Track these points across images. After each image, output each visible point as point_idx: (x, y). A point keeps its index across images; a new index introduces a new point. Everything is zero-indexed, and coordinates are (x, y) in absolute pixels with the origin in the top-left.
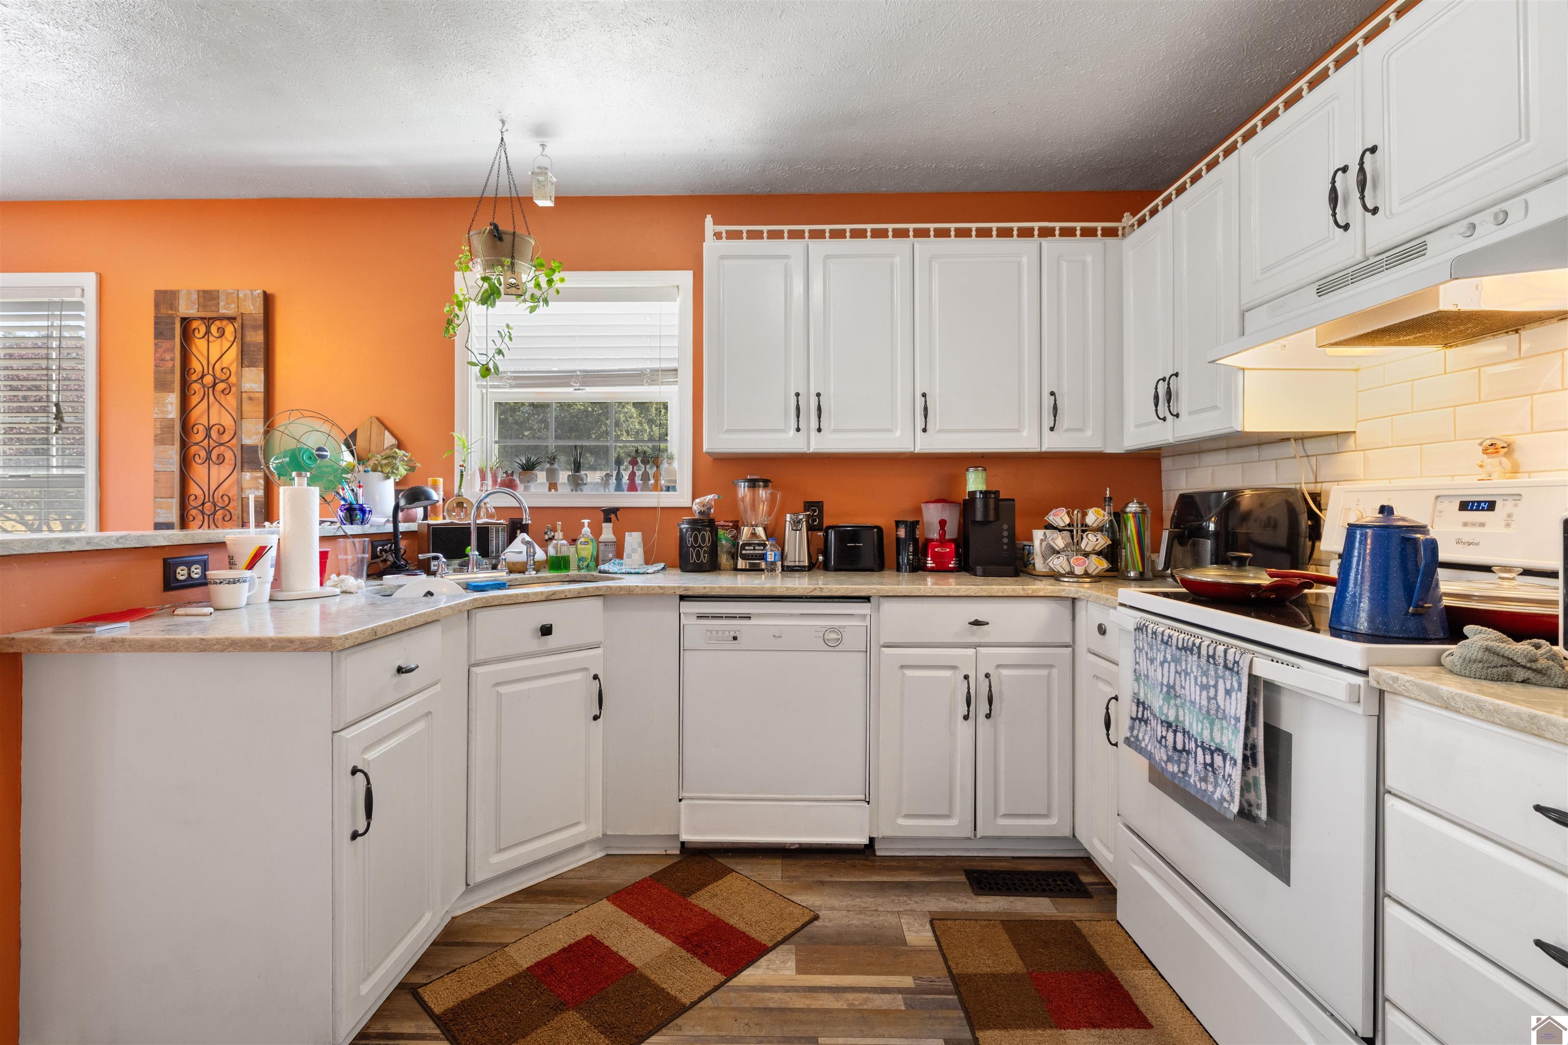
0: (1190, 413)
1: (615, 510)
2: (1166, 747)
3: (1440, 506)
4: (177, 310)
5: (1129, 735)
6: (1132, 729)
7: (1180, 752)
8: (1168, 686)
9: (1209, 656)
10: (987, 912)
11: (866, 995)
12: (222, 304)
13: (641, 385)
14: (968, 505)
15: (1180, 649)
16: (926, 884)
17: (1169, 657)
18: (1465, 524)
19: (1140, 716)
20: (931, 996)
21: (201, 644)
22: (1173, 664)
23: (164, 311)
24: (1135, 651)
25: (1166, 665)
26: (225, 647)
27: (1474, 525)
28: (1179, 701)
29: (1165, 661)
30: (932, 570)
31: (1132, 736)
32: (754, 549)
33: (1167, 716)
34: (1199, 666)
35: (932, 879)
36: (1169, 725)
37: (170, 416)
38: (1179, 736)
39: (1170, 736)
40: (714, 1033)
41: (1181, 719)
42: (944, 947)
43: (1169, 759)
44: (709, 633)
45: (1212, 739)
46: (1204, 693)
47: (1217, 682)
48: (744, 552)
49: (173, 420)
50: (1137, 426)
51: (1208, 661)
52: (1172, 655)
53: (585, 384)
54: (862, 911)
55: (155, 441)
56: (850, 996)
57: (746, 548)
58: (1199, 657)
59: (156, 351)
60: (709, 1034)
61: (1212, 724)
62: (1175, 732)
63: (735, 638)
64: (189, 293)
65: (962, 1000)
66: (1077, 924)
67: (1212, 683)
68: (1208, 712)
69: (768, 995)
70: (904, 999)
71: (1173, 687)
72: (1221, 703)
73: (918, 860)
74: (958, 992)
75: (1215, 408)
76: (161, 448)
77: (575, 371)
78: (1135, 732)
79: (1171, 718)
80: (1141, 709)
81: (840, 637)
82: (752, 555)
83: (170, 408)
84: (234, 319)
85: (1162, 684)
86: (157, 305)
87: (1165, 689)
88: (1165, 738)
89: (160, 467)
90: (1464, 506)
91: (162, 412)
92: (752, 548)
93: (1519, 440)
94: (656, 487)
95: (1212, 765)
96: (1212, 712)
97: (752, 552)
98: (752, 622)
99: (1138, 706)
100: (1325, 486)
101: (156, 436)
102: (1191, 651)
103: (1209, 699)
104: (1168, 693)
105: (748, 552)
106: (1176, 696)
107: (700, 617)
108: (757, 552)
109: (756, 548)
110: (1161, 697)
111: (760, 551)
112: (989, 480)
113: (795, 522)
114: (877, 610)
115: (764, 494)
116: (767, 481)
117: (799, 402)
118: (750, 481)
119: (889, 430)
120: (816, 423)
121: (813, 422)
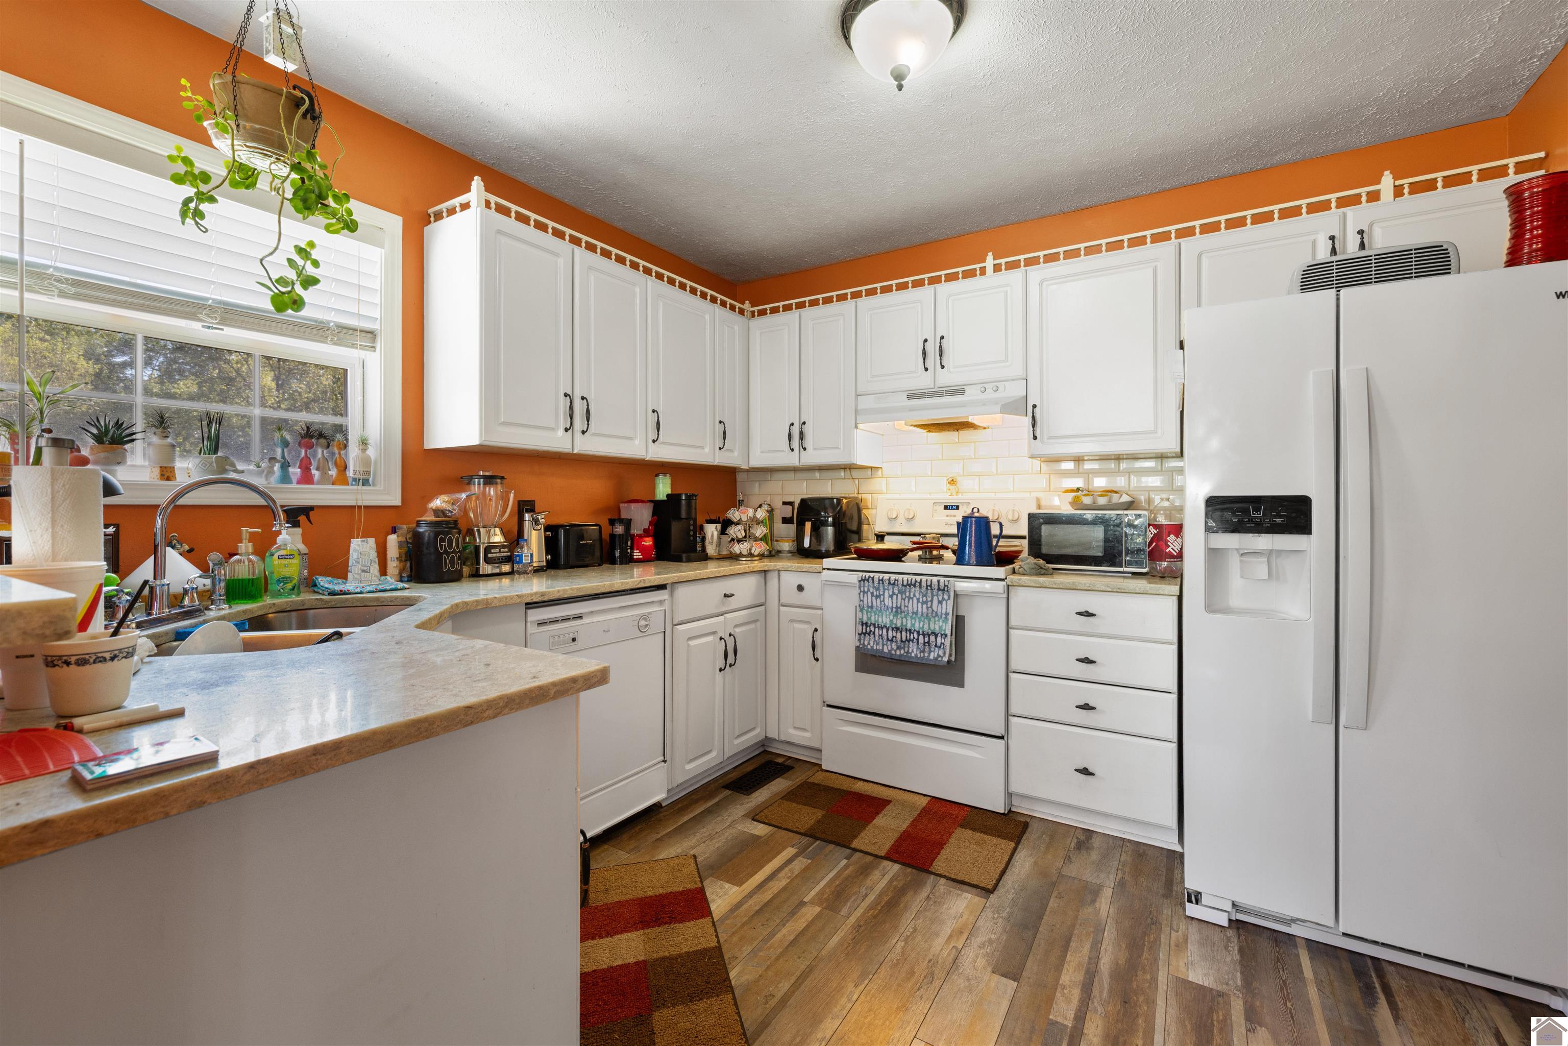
0: (815, 449)
1: (306, 511)
2: (896, 642)
3: (935, 508)
5: (858, 644)
6: (860, 640)
7: (905, 642)
8: (897, 607)
9: (927, 586)
10: (766, 800)
11: (787, 869)
13: (321, 342)
14: (658, 506)
15: (906, 586)
16: (717, 804)
17: (896, 592)
18: (947, 516)
19: (864, 631)
20: (811, 848)
21: (466, 715)
22: (899, 596)
24: (859, 594)
25: (895, 597)
26: (499, 710)
27: (951, 516)
28: (903, 614)
29: (894, 593)
30: (638, 561)
31: (860, 644)
32: (500, 552)
33: (896, 624)
34: (920, 592)
35: (717, 800)
36: (898, 629)
38: (904, 633)
39: (899, 635)
40: (756, 943)
41: (904, 624)
42: (780, 825)
43: (899, 648)
44: (552, 639)
45: (929, 629)
46: (925, 606)
47: (932, 598)
48: (490, 555)
50: (763, 452)
51: (927, 588)
52: (899, 590)
53: (224, 321)
54: (711, 838)
56: (782, 874)
57: (493, 551)
58: (920, 587)
60: (754, 945)
61: (929, 621)
62: (901, 632)
63: (574, 640)
65: (822, 840)
66: (809, 781)
67: (929, 599)
68: (927, 615)
69: (745, 906)
70: (803, 857)
71: (900, 608)
72: (935, 608)
73: (691, 795)
74: (817, 839)
75: (837, 448)
77: (207, 299)
78: (862, 642)
79: (899, 625)
80: (864, 627)
81: (648, 622)
82: (498, 558)
85: (892, 608)
87: (894, 610)
88: (896, 637)
90: (946, 508)
92: (498, 550)
93: (959, 479)
94: (342, 479)
95: (928, 642)
96: (930, 614)
97: (498, 555)
98: (585, 620)
99: (862, 626)
100: (864, 496)
102: (914, 585)
103: (928, 608)
104: (897, 611)
105: (494, 555)
106: (901, 612)
107: (541, 624)
108: (502, 554)
109: (502, 550)
110: (892, 614)
111: (505, 553)
112: (673, 486)
113: (536, 522)
114: (672, 595)
115: (496, 492)
116: (502, 478)
117: (571, 402)
118: (485, 477)
119: (631, 439)
120: (583, 425)
121: (579, 424)
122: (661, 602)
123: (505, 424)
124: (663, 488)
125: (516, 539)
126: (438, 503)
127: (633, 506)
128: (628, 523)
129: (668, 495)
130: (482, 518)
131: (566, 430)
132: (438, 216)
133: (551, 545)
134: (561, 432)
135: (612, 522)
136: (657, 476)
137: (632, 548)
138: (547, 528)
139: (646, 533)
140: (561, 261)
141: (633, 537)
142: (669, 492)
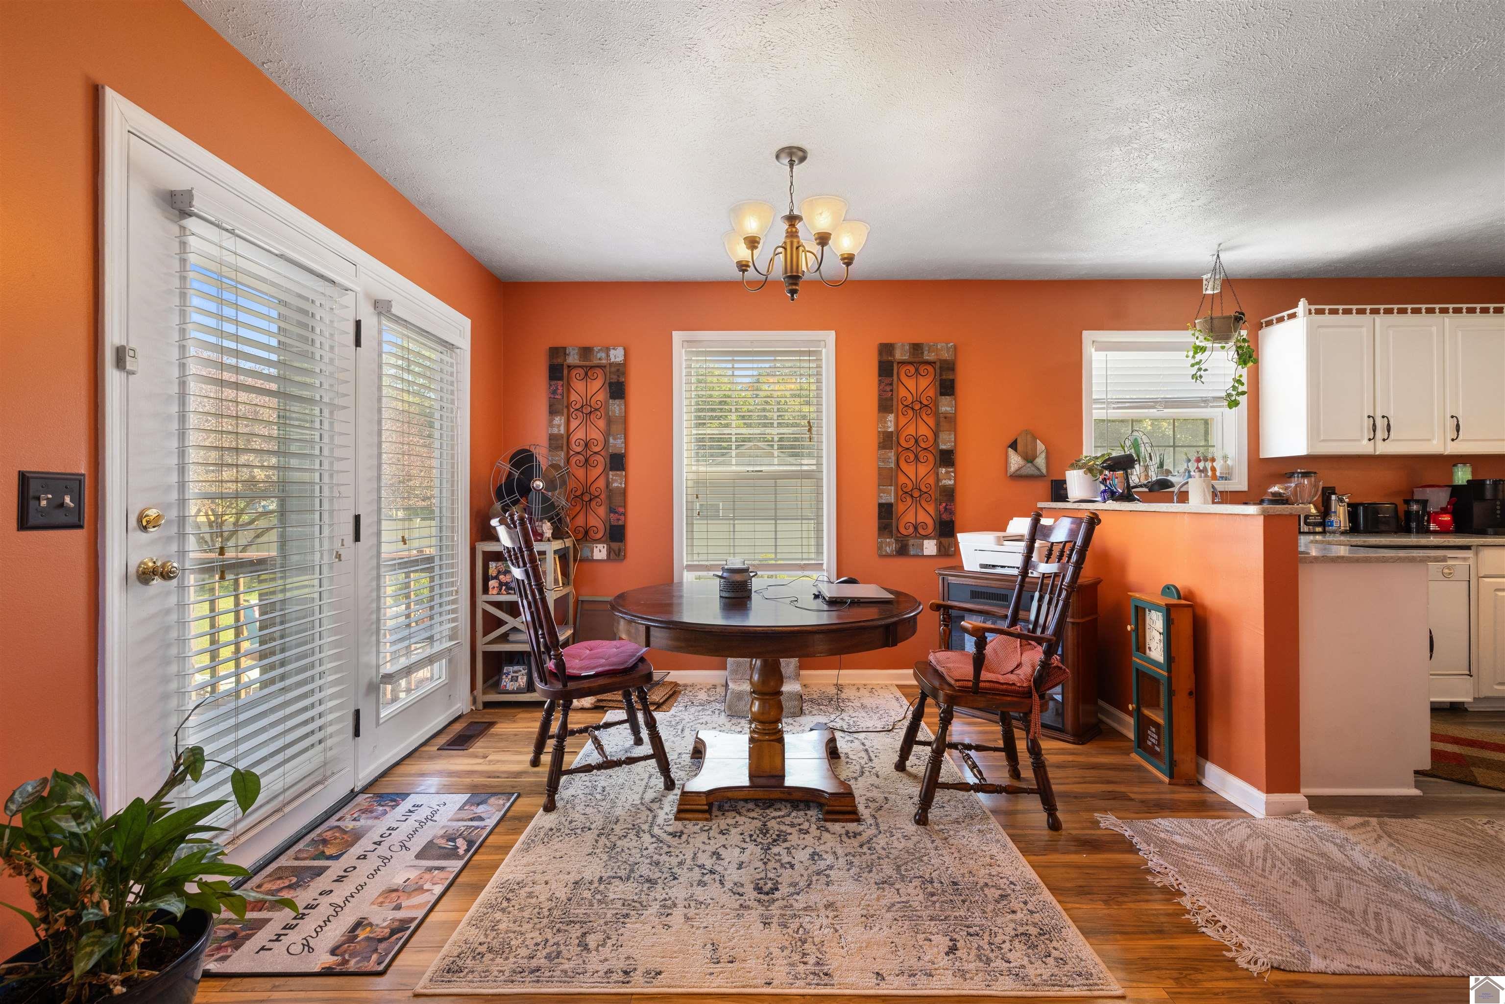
4: (894, 356)
12: (926, 353)
14: (1456, 491)
23: (885, 358)
37: (890, 430)
48: (1307, 521)
49: (892, 432)
53: (1166, 407)
55: (879, 447)
57: (1309, 518)
59: (880, 384)
64: (903, 345)
76: (883, 451)
77: (1158, 398)
81: (1452, 571)
82: (1314, 523)
83: (889, 424)
84: (934, 363)
86: (880, 353)
89: (881, 464)
91: (884, 427)
92: (1313, 518)
94: (1213, 478)
97: (1313, 521)
101: (879, 443)
105: (1311, 521)
108: (1317, 520)
109: (1316, 518)
111: (1319, 520)
112: (1473, 473)
113: (1342, 501)
114: (1477, 554)
115: (1310, 483)
116: (1315, 473)
117: (1374, 421)
118: (1301, 473)
119: (1429, 440)
120: (1384, 434)
121: (1380, 434)
122: (1465, 559)
123: (1323, 441)
124: (1462, 475)
125: (1326, 511)
126: (1275, 489)
127: (1428, 490)
128: (1424, 503)
129: (1468, 481)
130: (1301, 498)
131: (1370, 440)
132: (1269, 324)
133: (1353, 516)
134: (1365, 442)
135: (1407, 502)
136: (1455, 465)
137: (1429, 522)
138: (1349, 505)
139: (1444, 511)
140: (1364, 330)
141: (1429, 514)
142: (1470, 477)
